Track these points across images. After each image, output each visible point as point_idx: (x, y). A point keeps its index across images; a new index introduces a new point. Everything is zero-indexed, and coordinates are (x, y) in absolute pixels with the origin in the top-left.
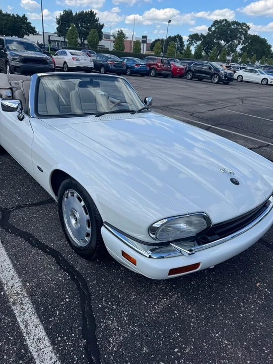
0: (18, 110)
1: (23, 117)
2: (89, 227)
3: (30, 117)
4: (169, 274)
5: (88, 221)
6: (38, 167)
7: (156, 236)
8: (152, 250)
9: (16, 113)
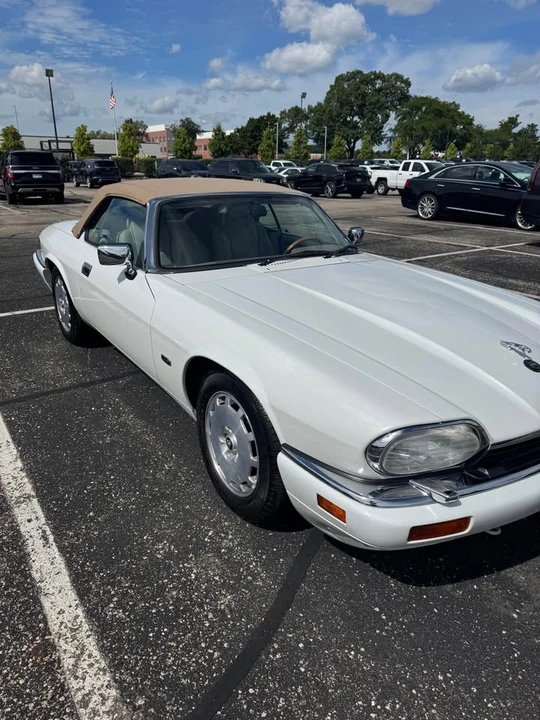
0: (127, 261)
1: (136, 274)
2: (254, 455)
3: (147, 272)
4: (410, 539)
5: (252, 443)
6: (163, 357)
7: (381, 466)
8: (373, 494)
9: (122, 267)
